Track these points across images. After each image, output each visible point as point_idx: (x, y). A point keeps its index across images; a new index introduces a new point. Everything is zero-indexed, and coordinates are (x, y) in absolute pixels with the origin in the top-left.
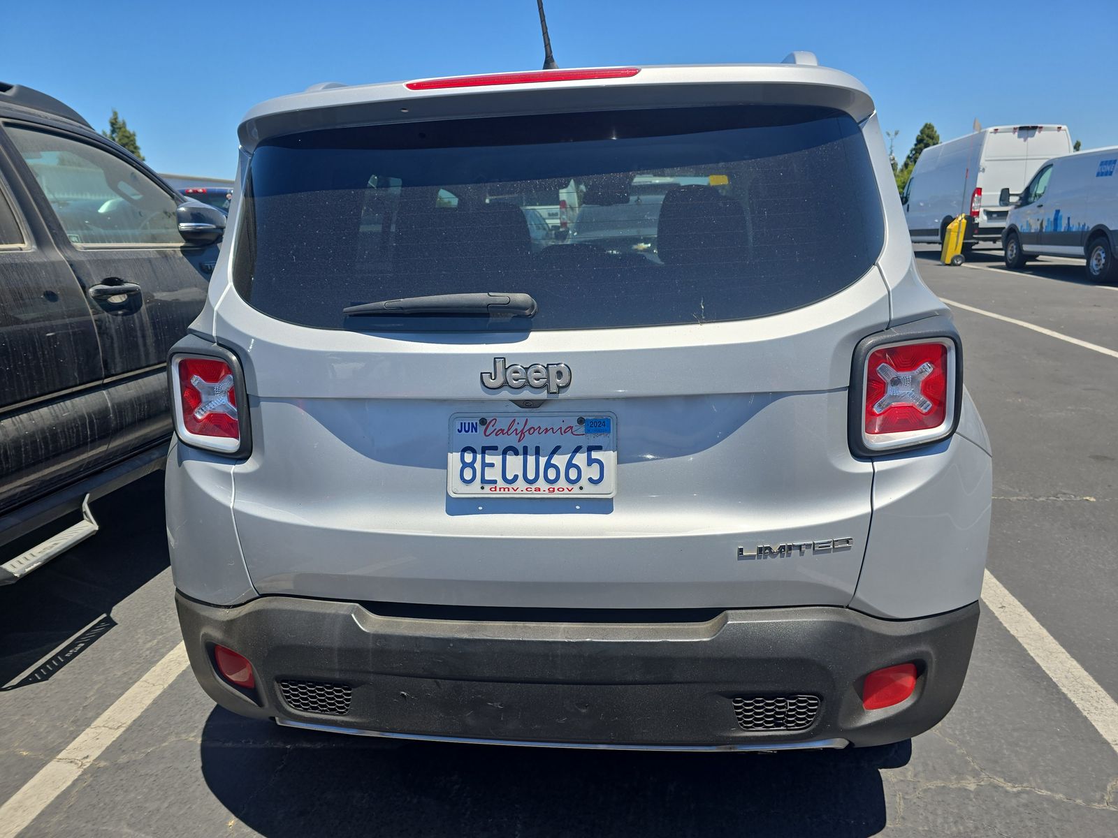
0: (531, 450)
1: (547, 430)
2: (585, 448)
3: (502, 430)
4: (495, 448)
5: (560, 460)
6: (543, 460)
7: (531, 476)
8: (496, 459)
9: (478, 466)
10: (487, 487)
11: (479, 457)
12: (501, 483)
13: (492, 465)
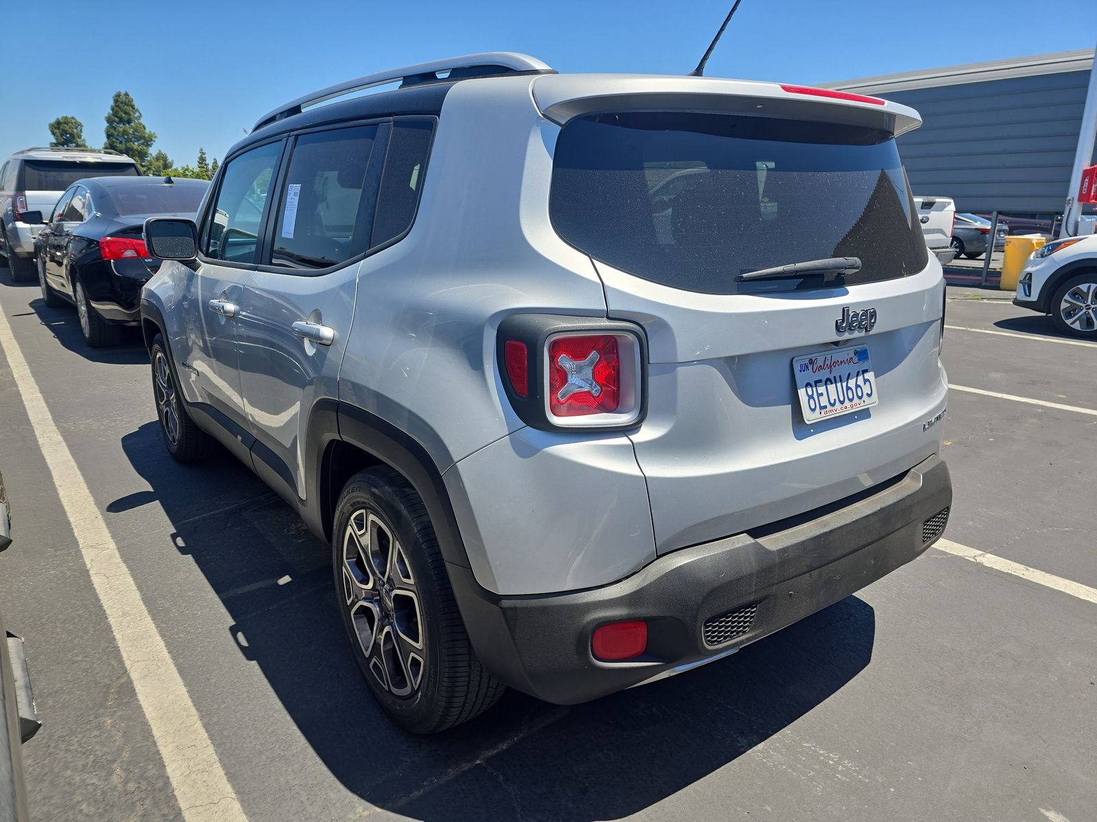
0: (838, 379)
1: (841, 362)
2: (861, 372)
3: (821, 366)
4: (820, 381)
5: (852, 383)
6: (844, 384)
7: (842, 399)
8: (822, 389)
9: (815, 396)
10: (823, 411)
11: (814, 389)
12: (829, 408)
13: (822, 394)
